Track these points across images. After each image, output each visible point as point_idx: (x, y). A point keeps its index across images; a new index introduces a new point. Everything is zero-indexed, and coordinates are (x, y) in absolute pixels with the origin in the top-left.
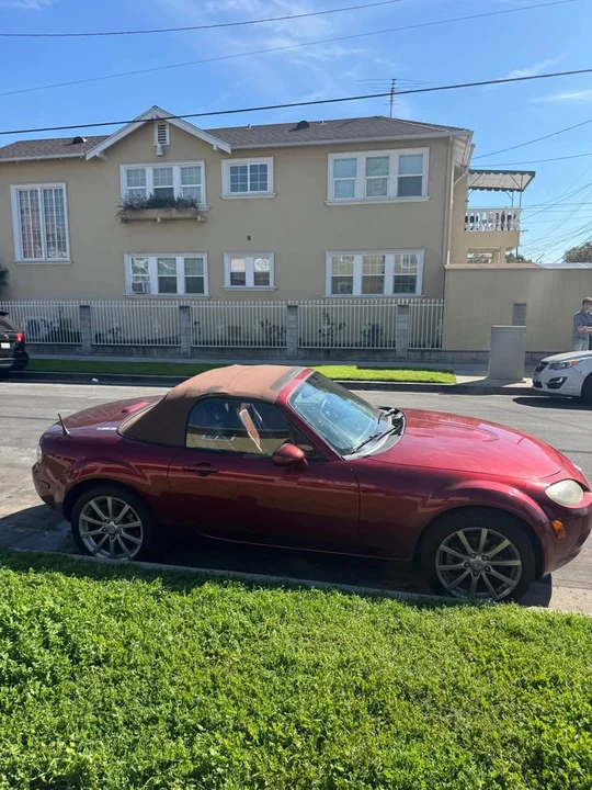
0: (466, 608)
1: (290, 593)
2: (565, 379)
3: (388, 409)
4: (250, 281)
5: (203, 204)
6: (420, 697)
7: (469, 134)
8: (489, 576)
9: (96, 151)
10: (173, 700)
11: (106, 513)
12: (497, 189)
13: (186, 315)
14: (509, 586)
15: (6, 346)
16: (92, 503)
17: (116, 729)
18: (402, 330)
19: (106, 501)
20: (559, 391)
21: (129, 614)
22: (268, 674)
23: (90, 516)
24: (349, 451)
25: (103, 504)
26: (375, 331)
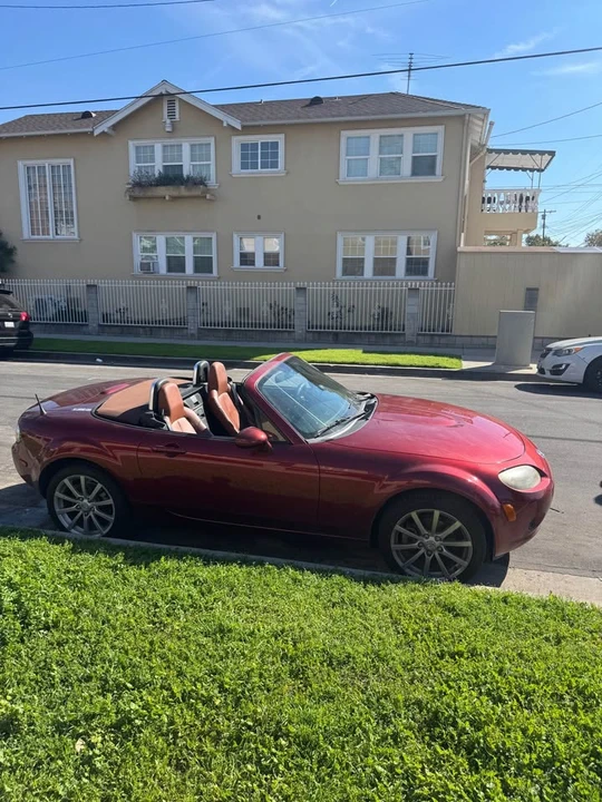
0: (411, 585)
1: (244, 569)
2: (568, 365)
3: (364, 394)
4: (259, 262)
5: (212, 182)
6: (342, 663)
7: (486, 112)
8: (442, 556)
9: (105, 127)
10: (110, 661)
11: (79, 490)
12: (516, 169)
13: (193, 296)
14: (460, 566)
15: (9, 325)
16: (66, 481)
17: (53, 686)
18: (412, 313)
19: (79, 480)
20: (561, 377)
21: (86, 585)
22: (204, 640)
23: (64, 493)
24: (313, 435)
25: (76, 483)
26: (385, 314)
